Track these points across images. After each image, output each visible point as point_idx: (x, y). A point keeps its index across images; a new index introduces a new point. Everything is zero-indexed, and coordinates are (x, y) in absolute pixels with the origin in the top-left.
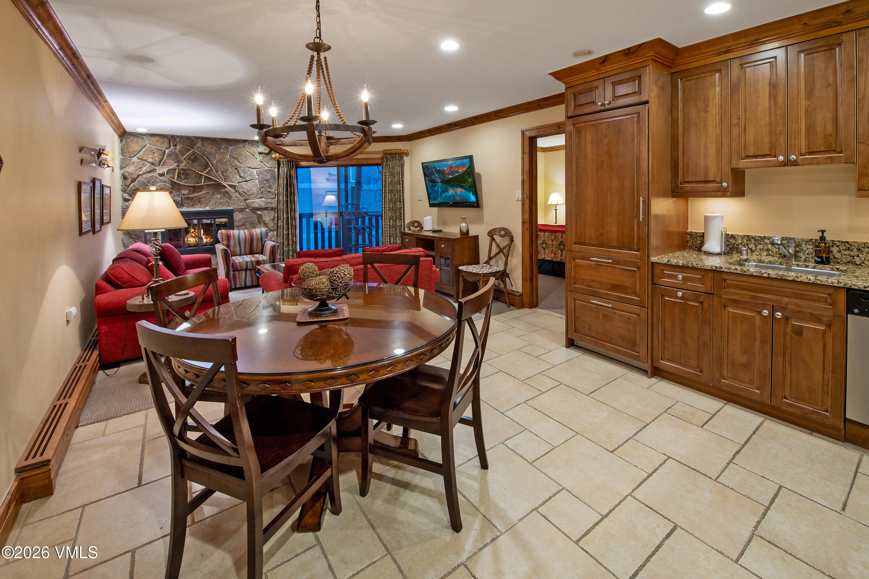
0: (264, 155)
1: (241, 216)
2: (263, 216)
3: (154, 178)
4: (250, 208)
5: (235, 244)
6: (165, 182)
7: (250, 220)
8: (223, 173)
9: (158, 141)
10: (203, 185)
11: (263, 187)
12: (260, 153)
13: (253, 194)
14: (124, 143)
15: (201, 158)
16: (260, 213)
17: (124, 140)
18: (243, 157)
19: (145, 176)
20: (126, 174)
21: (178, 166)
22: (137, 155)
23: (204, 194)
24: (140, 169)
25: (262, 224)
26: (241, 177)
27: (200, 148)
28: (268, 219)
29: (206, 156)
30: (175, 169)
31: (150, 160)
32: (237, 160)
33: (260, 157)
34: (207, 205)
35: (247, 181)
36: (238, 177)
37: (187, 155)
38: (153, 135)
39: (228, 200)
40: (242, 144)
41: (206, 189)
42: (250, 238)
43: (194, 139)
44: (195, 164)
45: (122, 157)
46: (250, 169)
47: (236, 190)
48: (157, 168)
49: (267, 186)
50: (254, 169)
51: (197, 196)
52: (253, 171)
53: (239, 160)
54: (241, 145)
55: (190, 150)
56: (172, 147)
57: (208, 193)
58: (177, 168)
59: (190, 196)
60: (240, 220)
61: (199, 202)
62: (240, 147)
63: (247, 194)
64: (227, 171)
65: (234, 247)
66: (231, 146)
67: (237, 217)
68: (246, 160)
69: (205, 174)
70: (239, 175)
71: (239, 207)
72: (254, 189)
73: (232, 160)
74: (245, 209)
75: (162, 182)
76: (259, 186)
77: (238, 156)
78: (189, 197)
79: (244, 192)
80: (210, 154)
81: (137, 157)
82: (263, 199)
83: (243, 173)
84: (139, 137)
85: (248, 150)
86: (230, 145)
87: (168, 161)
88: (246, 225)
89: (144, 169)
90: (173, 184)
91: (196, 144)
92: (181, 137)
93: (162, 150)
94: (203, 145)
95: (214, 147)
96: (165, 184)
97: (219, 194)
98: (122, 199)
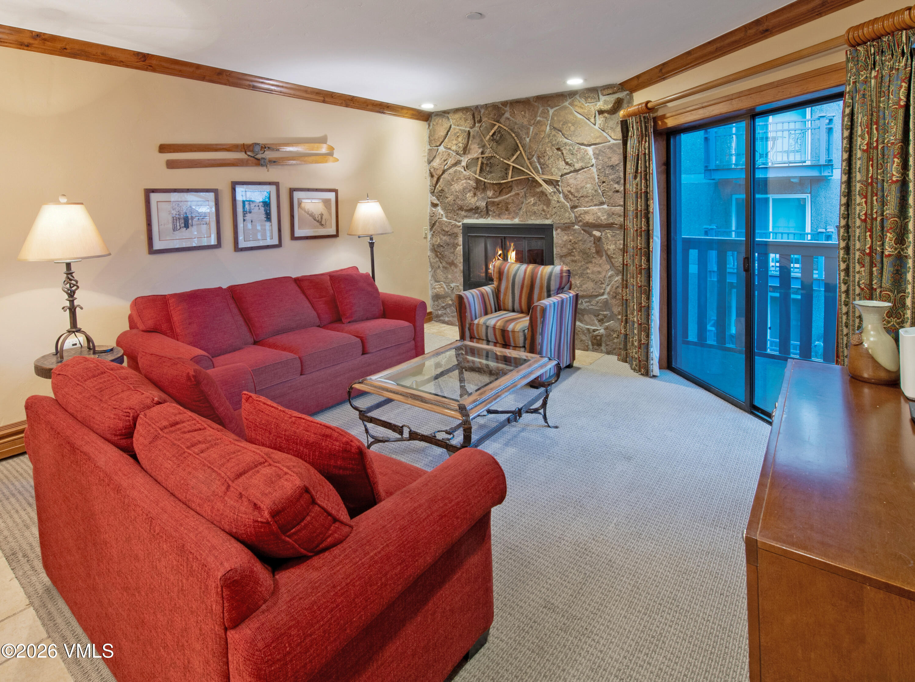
0: (606, 115)
1: (566, 237)
2: (604, 240)
3: (458, 174)
4: (581, 224)
5: (507, 288)
6: (469, 179)
7: (580, 246)
8: (539, 158)
9: (461, 119)
10: (512, 181)
11: (604, 182)
12: (601, 112)
13: (587, 197)
14: (431, 127)
15: (508, 137)
16: (597, 233)
17: (431, 124)
18: (570, 125)
19: (451, 171)
20: (432, 170)
21: (482, 153)
22: (442, 142)
23: (513, 196)
24: (446, 163)
25: (604, 258)
26: (567, 163)
27: (509, 119)
28: (612, 247)
29: (514, 133)
30: (478, 158)
31: (454, 148)
32: (561, 131)
33: (600, 120)
34: (517, 214)
35: (576, 171)
36: (562, 164)
37: (491, 134)
38: (456, 111)
39: (545, 208)
40: (569, 101)
41: (516, 188)
42: (529, 283)
43: (501, 106)
44: (501, 148)
45: (429, 147)
46: (582, 147)
47: (558, 190)
48: (462, 158)
49: (613, 180)
50: (590, 145)
51: (503, 200)
52: (586, 151)
53: (564, 132)
54: (566, 104)
55: (495, 125)
56: (477, 125)
57: (518, 194)
58: (480, 156)
59: (495, 200)
60: (565, 245)
61: (507, 209)
62: (565, 108)
63: (575, 197)
64: (545, 154)
65: (505, 294)
66: (552, 108)
67: (558, 237)
68: (574, 131)
69: (513, 162)
70: (564, 160)
71: (562, 221)
72: (588, 186)
73: (554, 132)
74: (573, 224)
75: (466, 179)
76: (597, 180)
77: (563, 125)
78: (493, 202)
79: (569, 192)
80: (522, 126)
81: (446, 148)
82: (605, 206)
83: (571, 156)
84: (444, 116)
85: (580, 110)
86: (549, 106)
87: (472, 147)
88: (574, 256)
89: (451, 161)
90: (478, 181)
91: (503, 114)
92: (486, 106)
93: (465, 132)
94: (513, 114)
95: (527, 115)
96: (469, 181)
97: (534, 196)
98: (430, 203)
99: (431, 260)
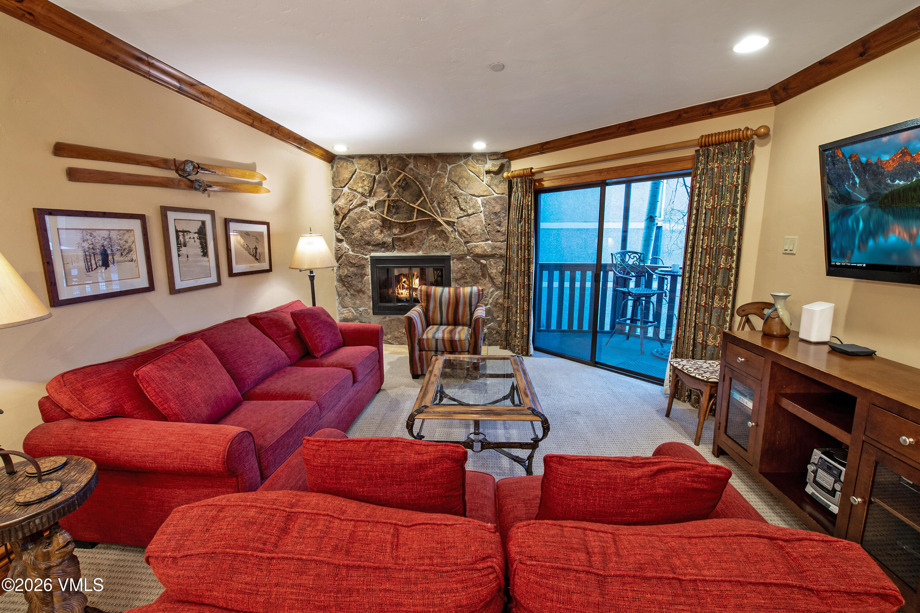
0: (492, 175)
1: (460, 265)
2: (488, 266)
3: (364, 213)
4: (472, 255)
6: (376, 218)
7: (471, 271)
8: (439, 204)
9: (367, 165)
10: (416, 222)
11: (489, 224)
12: (488, 172)
13: (476, 235)
14: (334, 169)
15: (413, 184)
16: (484, 262)
17: (335, 166)
18: (464, 179)
19: (356, 210)
20: (337, 209)
21: (388, 196)
22: (347, 184)
23: (417, 233)
24: (351, 203)
25: (487, 279)
26: (461, 209)
27: (412, 169)
28: (494, 271)
29: (418, 181)
30: (385, 201)
31: (360, 190)
32: (457, 184)
33: (487, 178)
34: (420, 248)
35: (469, 215)
36: (458, 209)
37: (397, 181)
38: (362, 157)
39: (444, 243)
40: (464, 161)
41: (419, 227)
43: (405, 157)
44: (407, 193)
45: (333, 188)
46: (474, 197)
47: (455, 229)
48: (368, 200)
49: (496, 223)
50: (479, 197)
51: (409, 237)
52: (477, 201)
53: (460, 184)
54: (462, 162)
55: (401, 173)
56: (382, 171)
57: (422, 232)
58: (387, 199)
59: (401, 236)
60: (459, 271)
61: (412, 244)
62: (461, 166)
63: (468, 235)
64: (444, 201)
65: (434, 312)
66: (450, 164)
67: (455, 265)
68: (468, 185)
69: (418, 206)
70: (460, 207)
71: (458, 253)
72: (478, 227)
73: (451, 184)
74: (466, 255)
75: (372, 218)
76: (484, 223)
77: (459, 179)
78: (400, 238)
79: (464, 231)
80: (424, 177)
81: (349, 188)
82: (490, 242)
83: (465, 204)
84: (349, 160)
85: (472, 169)
86: (448, 163)
87: (378, 190)
88: (466, 279)
89: (355, 202)
90: (384, 220)
91: (408, 165)
92: (391, 156)
93: (371, 176)
94: (416, 166)
95: (429, 168)
96: (375, 220)
97: (434, 234)
98: (335, 239)
99: (339, 289)
